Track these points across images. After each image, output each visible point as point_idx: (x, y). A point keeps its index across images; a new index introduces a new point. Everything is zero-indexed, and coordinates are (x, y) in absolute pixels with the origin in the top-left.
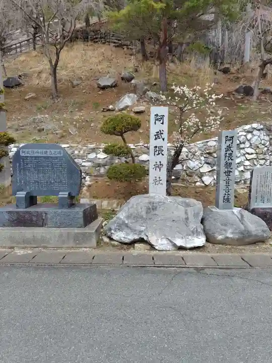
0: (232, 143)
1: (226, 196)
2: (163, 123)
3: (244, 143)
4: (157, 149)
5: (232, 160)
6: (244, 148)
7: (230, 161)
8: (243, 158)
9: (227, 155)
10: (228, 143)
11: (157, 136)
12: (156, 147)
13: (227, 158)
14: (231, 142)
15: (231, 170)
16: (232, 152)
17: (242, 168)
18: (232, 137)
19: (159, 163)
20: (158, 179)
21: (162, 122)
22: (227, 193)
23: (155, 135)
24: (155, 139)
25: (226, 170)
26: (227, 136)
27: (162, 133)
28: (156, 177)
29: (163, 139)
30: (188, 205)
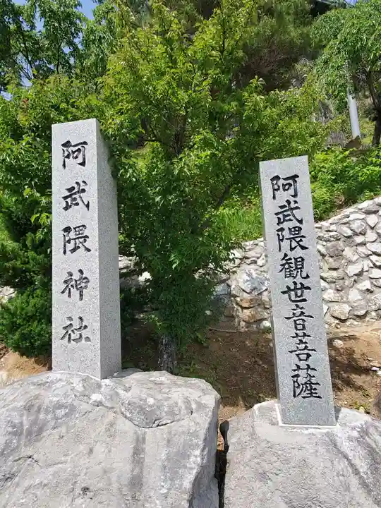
0: (295, 196)
1: (302, 373)
2: (83, 164)
3: (363, 233)
4: (72, 235)
5: (303, 248)
6: (363, 244)
7: (299, 252)
8: (366, 264)
9: (286, 234)
10: (283, 196)
11: (69, 200)
12: (67, 230)
13: (286, 244)
14: (291, 191)
15: (306, 282)
16: (301, 222)
17: (366, 284)
18: (294, 177)
19: (76, 276)
20: (76, 324)
21: (80, 160)
22: (303, 364)
23: (65, 198)
24: (66, 208)
25: (289, 282)
26: (277, 178)
27: (84, 191)
28: (70, 318)
29: (88, 206)
30: (151, 419)
